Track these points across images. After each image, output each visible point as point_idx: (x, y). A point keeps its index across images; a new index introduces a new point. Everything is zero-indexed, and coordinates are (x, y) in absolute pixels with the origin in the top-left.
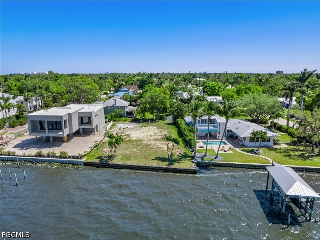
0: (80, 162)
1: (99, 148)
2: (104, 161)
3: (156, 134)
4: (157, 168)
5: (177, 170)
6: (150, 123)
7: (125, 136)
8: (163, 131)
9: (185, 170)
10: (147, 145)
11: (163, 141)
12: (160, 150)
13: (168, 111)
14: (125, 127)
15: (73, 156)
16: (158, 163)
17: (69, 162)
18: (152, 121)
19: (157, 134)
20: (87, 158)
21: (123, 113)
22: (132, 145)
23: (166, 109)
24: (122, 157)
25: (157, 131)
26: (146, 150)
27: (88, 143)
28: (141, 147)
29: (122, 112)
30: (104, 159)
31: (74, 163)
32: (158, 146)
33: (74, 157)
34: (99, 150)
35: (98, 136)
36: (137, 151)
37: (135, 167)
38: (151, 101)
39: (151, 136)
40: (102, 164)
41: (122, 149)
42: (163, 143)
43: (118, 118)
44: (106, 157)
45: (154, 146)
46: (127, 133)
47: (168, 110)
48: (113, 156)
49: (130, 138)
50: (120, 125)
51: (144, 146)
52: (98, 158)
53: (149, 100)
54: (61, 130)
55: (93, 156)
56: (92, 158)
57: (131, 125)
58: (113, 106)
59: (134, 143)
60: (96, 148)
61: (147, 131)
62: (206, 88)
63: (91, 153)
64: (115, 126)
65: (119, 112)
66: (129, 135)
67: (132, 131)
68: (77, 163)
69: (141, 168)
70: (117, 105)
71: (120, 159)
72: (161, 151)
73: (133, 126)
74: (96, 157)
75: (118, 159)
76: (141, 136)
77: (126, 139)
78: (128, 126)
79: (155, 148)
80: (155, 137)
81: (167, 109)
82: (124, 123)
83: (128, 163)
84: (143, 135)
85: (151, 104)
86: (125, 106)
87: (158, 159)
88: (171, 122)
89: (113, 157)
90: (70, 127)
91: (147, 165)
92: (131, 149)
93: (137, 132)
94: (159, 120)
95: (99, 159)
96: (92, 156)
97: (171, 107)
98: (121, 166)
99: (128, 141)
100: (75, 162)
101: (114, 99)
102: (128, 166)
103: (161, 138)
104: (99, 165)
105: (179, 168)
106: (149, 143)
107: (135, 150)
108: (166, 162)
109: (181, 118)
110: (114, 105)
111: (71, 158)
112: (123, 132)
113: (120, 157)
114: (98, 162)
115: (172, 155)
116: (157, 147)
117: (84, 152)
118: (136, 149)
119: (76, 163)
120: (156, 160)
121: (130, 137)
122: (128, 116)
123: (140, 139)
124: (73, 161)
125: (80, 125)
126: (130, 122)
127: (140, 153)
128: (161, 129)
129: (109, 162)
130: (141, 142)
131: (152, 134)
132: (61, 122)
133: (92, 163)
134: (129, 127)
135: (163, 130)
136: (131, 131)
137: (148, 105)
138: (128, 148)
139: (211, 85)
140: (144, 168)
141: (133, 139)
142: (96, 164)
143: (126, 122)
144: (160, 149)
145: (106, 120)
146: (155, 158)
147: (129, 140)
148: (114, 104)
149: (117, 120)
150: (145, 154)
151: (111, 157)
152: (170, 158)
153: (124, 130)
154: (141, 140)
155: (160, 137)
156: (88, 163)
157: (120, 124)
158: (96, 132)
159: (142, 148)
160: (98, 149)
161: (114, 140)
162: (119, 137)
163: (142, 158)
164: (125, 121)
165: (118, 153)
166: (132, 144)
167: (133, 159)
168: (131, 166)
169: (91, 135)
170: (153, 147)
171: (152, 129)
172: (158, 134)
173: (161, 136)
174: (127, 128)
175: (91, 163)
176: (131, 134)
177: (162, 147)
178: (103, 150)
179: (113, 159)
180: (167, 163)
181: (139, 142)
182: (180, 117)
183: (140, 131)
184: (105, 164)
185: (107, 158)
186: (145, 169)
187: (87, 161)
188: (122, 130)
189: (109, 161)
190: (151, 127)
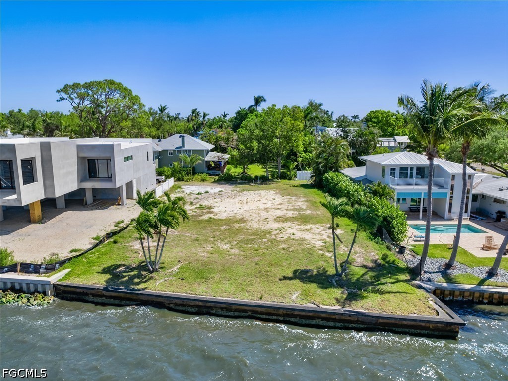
0: (44, 284)
1: (119, 240)
2: (122, 283)
3: (279, 207)
4: (303, 314)
5: (381, 321)
6: (261, 184)
7: (198, 211)
8: (295, 201)
9: (413, 323)
10: (260, 234)
11: (302, 222)
12: (302, 247)
13: (300, 160)
14: (203, 191)
15: (22, 264)
16: (306, 294)
17: (9, 285)
18: (264, 180)
19: (282, 206)
20: (70, 270)
21: (199, 164)
22: (218, 233)
23: (295, 155)
24: (182, 268)
25: (279, 199)
26: (260, 248)
27: (95, 227)
28: (241, 237)
29: (196, 160)
30: (125, 276)
31: (25, 287)
32: (292, 237)
33: (26, 268)
34: (117, 246)
35: (131, 209)
36: (232, 251)
37: (224, 306)
38: (262, 133)
39: (267, 210)
40: (113, 294)
41: (188, 242)
42: (302, 227)
43: (187, 174)
44: (132, 270)
45: (281, 236)
46: (205, 203)
47: (300, 157)
48: (153, 263)
49: (211, 215)
50: (191, 187)
51: (250, 236)
52: (105, 271)
53: (257, 132)
54: (13, 188)
55: (91, 264)
56: (85, 273)
57: (217, 188)
58: (178, 150)
59: (224, 227)
60: (112, 240)
61: (256, 199)
62: (371, 121)
63: (92, 253)
64: (179, 190)
65: (191, 160)
66: (210, 208)
67: (219, 199)
68: (32, 289)
69: (245, 311)
70: (187, 147)
71: (177, 275)
72: (303, 250)
73: (220, 189)
74: (100, 269)
75: (170, 274)
76: (242, 210)
77: (201, 216)
78: (209, 189)
79: (284, 242)
80: (279, 213)
81: (298, 154)
82: (201, 185)
83: (203, 291)
84: (245, 207)
85: (263, 141)
86: (204, 150)
87: (303, 276)
88: (309, 183)
89: (154, 270)
90: (47, 182)
91: (268, 301)
92: (213, 243)
93: (232, 201)
94: (281, 179)
95: (108, 276)
96: (88, 263)
97: (305, 151)
98: (176, 301)
99: (206, 221)
100: (28, 285)
101: (180, 137)
102: (201, 304)
103: (294, 216)
104: (102, 296)
105: (384, 314)
106: (265, 227)
107: (227, 247)
108: (331, 290)
109: (334, 172)
110: (180, 147)
111: (16, 271)
112: (196, 201)
113: (176, 268)
114: (102, 287)
115: (346, 264)
116: (289, 239)
117: (71, 250)
118: (229, 242)
119: (29, 288)
120: (297, 281)
121: (212, 212)
122: (211, 172)
123: (238, 217)
124: (21, 282)
125: (82, 180)
126: (215, 182)
127: (240, 255)
128: (289, 195)
129: (138, 287)
130: (242, 225)
131: (269, 205)
132: (11, 162)
133: (81, 290)
134: (211, 191)
135: (294, 198)
136: (215, 200)
137: (255, 142)
138: (204, 240)
139: (380, 115)
140: (257, 313)
141: (220, 217)
142: (93, 292)
143: (205, 183)
144: (299, 244)
145: (159, 178)
146: (290, 274)
147: (210, 220)
148: (181, 145)
149: (185, 178)
150: (257, 259)
151: (147, 269)
152: (340, 275)
153: (200, 196)
154: (242, 220)
155: (290, 214)
156: (69, 289)
157: (191, 185)
158: (125, 201)
159: (247, 242)
160: (115, 242)
161: (156, 212)
162: (174, 203)
163: (249, 275)
164: (203, 180)
165: (174, 254)
166: (217, 230)
167: (217, 277)
168: (212, 305)
169: (112, 207)
170: (278, 239)
171: (266, 195)
172: (285, 206)
173: (294, 210)
174: (207, 192)
175: (78, 290)
176: (215, 204)
177: (304, 240)
178: (131, 244)
179: (154, 274)
180: (337, 292)
181: (236, 226)
182: (332, 170)
183: (237, 200)
184: (122, 295)
185: (135, 272)
186: (262, 313)
187: (65, 283)
188: (193, 197)
189: (138, 284)
190: (263, 193)
